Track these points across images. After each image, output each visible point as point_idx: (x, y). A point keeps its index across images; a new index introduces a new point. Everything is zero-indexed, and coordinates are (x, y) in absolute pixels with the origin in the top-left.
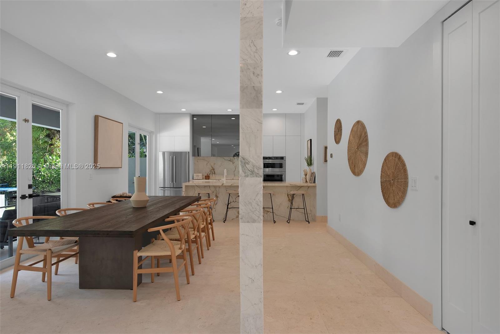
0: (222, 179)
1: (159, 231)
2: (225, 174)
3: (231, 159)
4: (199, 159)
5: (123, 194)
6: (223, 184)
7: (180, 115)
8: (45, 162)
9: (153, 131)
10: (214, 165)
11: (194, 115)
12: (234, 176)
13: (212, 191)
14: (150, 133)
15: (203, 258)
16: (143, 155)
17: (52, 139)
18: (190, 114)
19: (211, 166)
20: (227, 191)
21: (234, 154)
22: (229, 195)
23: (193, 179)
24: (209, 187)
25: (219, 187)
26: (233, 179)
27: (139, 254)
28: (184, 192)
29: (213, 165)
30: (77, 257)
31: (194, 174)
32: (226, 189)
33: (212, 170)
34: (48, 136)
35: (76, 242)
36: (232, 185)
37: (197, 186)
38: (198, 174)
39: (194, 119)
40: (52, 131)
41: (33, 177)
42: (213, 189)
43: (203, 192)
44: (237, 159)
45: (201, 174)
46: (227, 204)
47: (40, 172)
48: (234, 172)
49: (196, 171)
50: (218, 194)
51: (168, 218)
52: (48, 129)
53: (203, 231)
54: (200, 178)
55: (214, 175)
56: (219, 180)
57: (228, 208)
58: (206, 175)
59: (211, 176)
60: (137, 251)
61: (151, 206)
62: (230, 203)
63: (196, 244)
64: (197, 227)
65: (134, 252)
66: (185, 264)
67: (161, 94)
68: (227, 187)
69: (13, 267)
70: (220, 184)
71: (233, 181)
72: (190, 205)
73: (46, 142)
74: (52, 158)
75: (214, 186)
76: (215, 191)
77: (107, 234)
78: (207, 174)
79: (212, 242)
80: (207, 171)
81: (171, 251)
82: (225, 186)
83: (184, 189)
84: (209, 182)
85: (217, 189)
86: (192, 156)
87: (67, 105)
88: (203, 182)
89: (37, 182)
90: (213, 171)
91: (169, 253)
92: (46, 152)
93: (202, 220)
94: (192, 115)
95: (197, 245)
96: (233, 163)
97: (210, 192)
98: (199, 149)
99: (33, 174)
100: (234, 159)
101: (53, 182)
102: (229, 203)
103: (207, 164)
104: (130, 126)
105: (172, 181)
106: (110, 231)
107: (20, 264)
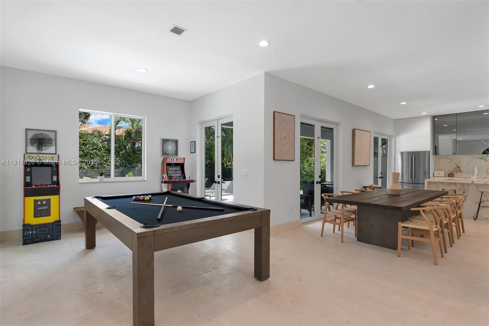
0: (471, 177)
1: (419, 211)
2: (476, 172)
4: (440, 158)
5: (372, 186)
6: (473, 182)
7: (421, 118)
8: (307, 162)
9: (392, 135)
10: (459, 163)
11: (435, 116)
12: (487, 175)
13: (459, 188)
14: (390, 137)
15: (446, 252)
16: (385, 156)
17: (311, 146)
18: (431, 116)
19: (456, 164)
20: (478, 189)
21: (484, 150)
22: (481, 193)
23: (434, 176)
24: (455, 184)
25: (468, 184)
26: (486, 178)
27: (403, 225)
28: (426, 188)
30: (354, 221)
31: (435, 172)
32: (477, 187)
34: (309, 144)
35: (353, 212)
36: (486, 183)
37: (440, 182)
38: (439, 172)
39: (435, 119)
40: (311, 140)
41: (301, 172)
42: (460, 187)
43: (447, 188)
45: (443, 172)
46: (479, 203)
47: (305, 168)
48: (487, 170)
49: (436, 169)
50: (466, 191)
51: (423, 204)
52: (309, 139)
53: (453, 222)
54: (442, 175)
55: (459, 173)
56: (466, 178)
57: (479, 206)
58: (449, 173)
59: (455, 174)
60: (401, 222)
61: (403, 194)
62: (483, 201)
63: (447, 229)
64: (439, 221)
65: (399, 223)
66: (439, 241)
67: (404, 104)
68: (478, 186)
69: (322, 220)
70: (470, 182)
71: (485, 179)
72: (439, 197)
73: (308, 148)
74: (312, 159)
75: (461, 183)
76: (463, 189)
77: (384, 207)
78: (451, 172)
79: (462, 234)
80: (451, 168)
81: (429, 227)
82: (476, 184)
83: (426, 185)
84: (453, 180)
85: (466, 187)
86: (433, 155)
87: (337, 124)
88: (447, 179)
89: (303, 175)
90: (458, 169)
91: (427, 228)
92: (308, 155)
93: (444, 217)
94: (433, 116)
95: (449, 231)
96: (486, 161)
97: (456, 189)
98: (436, 147)
99: (300, 170)
100: (486, 157)
101: (312, 175)
102: (481, 201)
103: (450, 162)
104: (375, 133)
105: (411, 177)
106: (385, 205)
107: (326, 219)
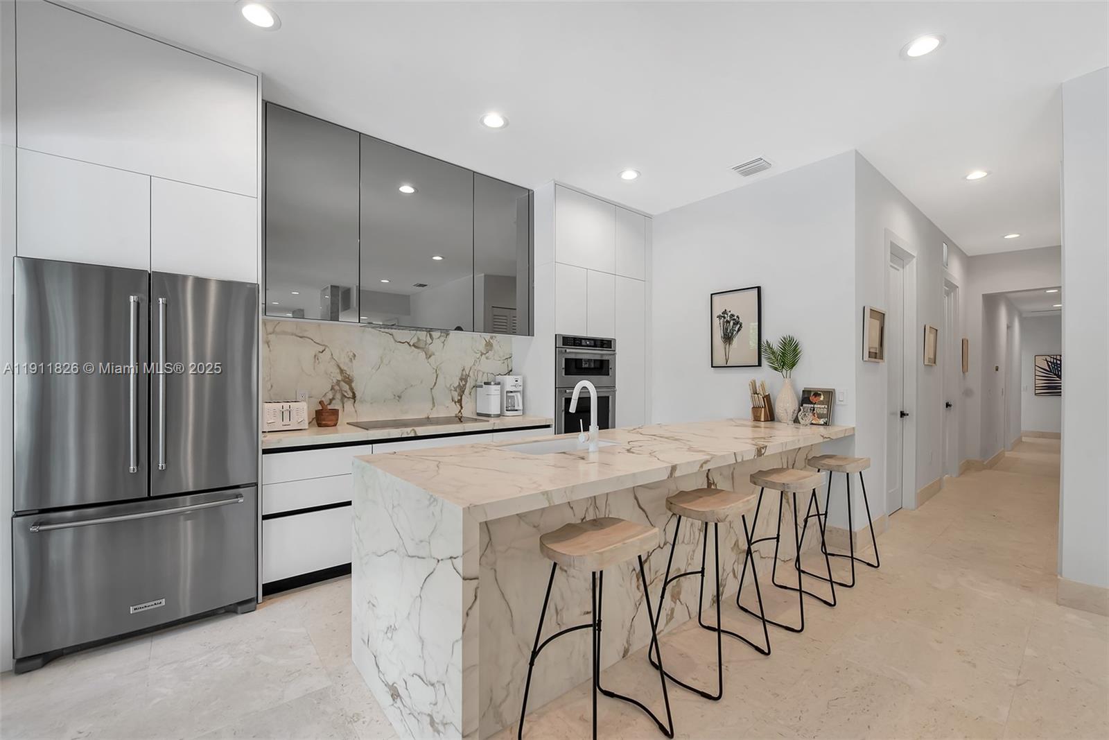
3: (419, 339)
10: (351, 360)
19: (338, 366)
29: (347, 360)
31: (267, 407)
33: (343, 384)
44: (442, 339)
55: (348, 405)
58: (317, 408)
80: (318, 386)
90: (347, 387)
96: (429, 356)
100: (429, 341)
103: (316, 357)
